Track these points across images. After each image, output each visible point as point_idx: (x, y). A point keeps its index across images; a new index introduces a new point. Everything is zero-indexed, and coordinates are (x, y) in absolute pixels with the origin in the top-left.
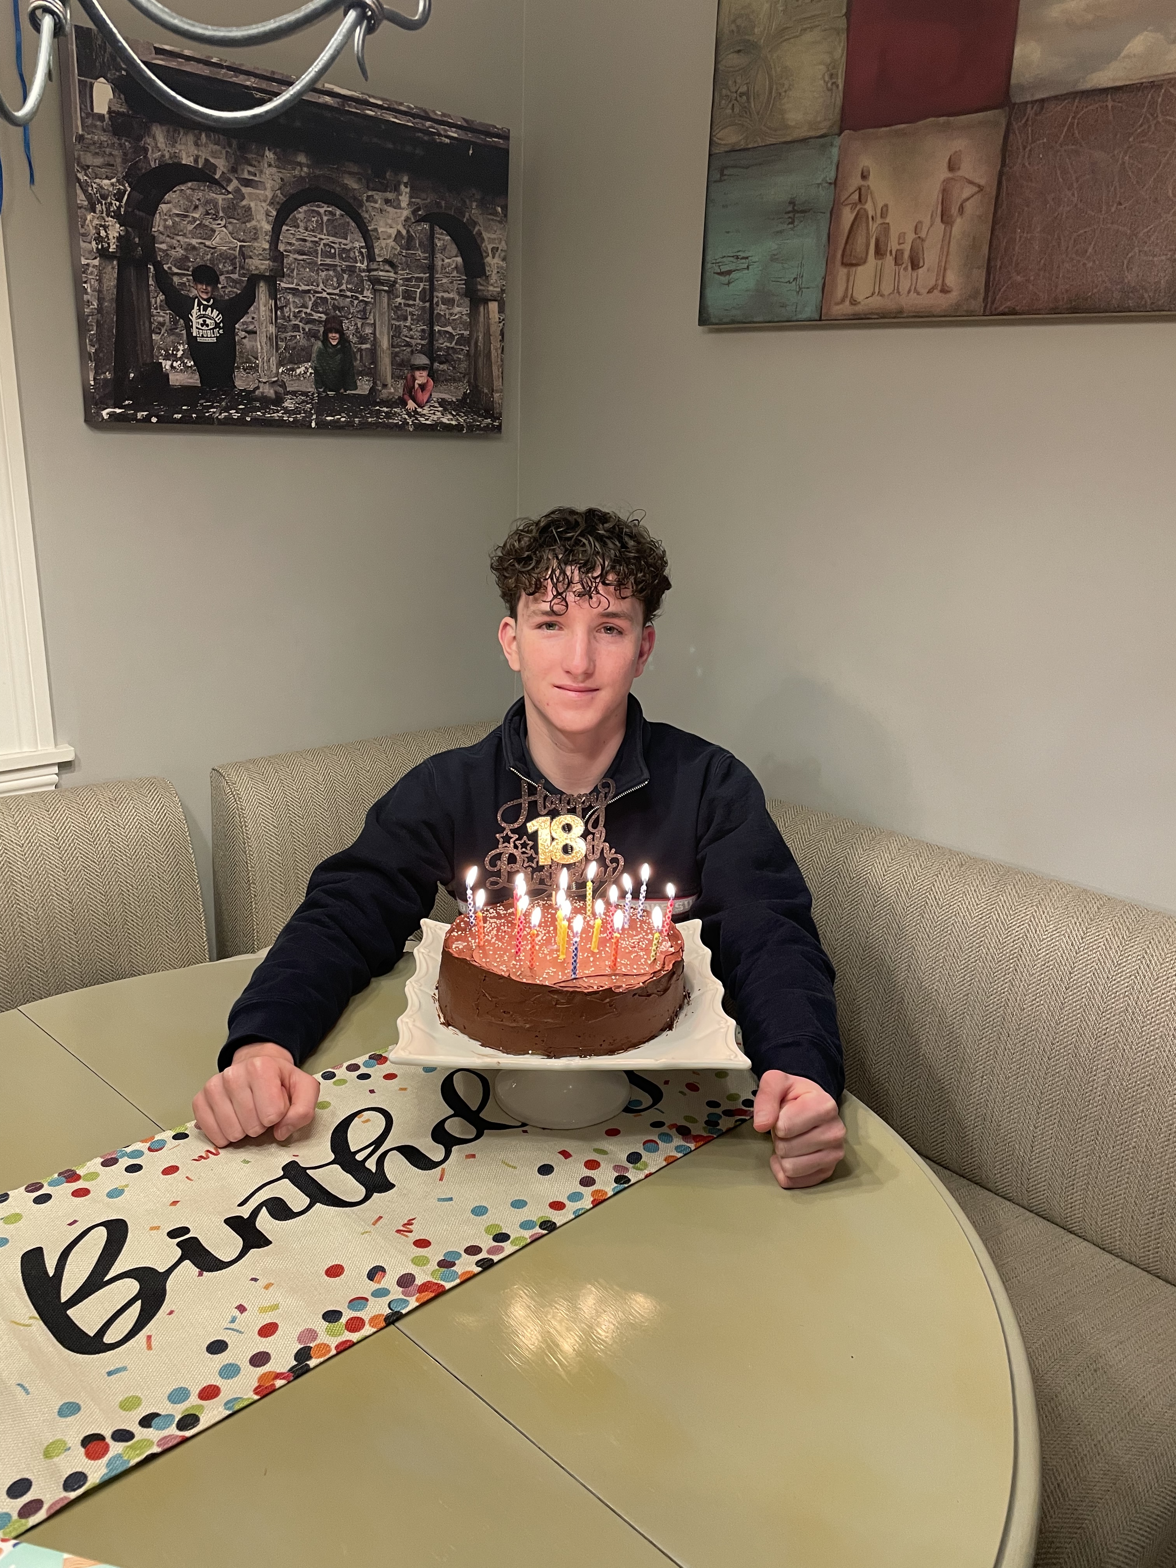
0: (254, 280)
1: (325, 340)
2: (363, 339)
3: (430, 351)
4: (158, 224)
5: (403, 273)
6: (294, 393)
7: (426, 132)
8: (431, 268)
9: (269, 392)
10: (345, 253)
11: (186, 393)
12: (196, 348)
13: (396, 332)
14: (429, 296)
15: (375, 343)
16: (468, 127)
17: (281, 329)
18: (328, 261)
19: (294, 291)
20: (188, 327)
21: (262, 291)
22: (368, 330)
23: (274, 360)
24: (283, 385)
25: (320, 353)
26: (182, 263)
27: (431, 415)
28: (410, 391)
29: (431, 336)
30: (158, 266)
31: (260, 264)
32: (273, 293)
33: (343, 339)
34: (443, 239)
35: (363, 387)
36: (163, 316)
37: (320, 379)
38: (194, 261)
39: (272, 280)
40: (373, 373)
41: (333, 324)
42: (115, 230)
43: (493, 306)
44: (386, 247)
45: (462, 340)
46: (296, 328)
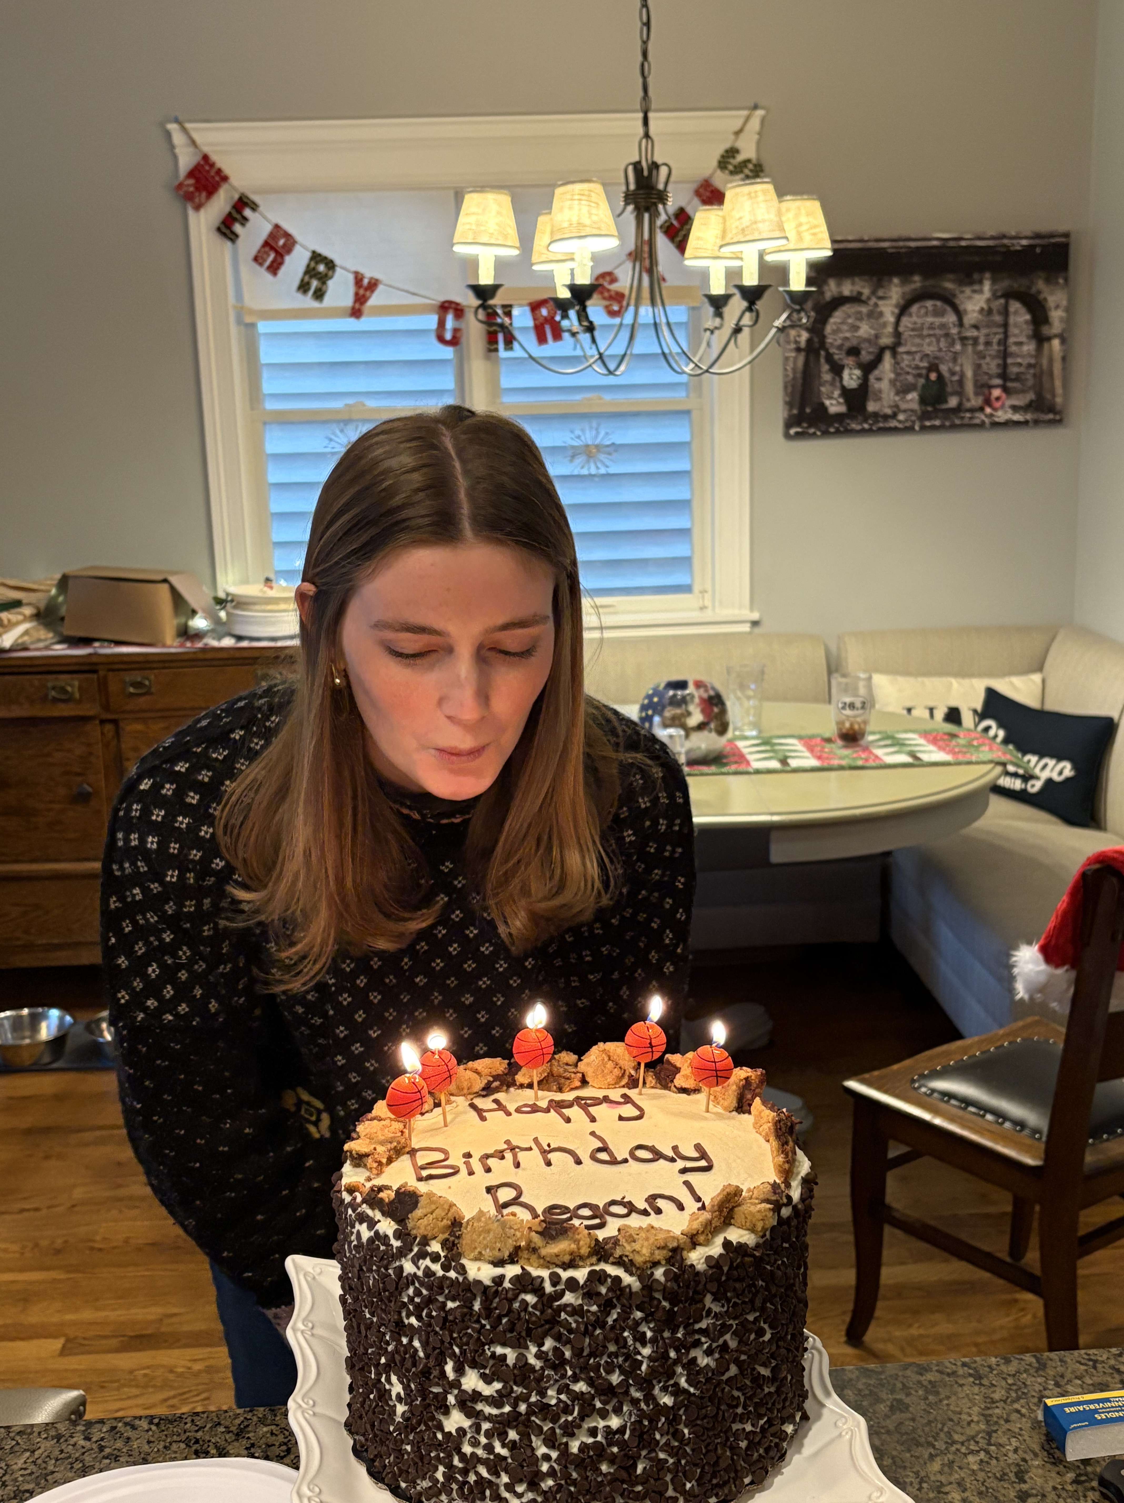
0: (882, 350)
1: (927, 378)
2: (953, 373)
4: (829, 329)
5: (984, 331)
6: (905, 411)
7: (1005, 246)
8: (1005, 325)
9: (889, 411)
10: (943, 326)
11: (839, 417)
12: (845, 392)
13: (978, 367)
14: (1004, 342)
15: (962, 375)
16: (1038, 236)
17: (898, 375)
18: (931, 332)
19: (908, 353)
20: (842, 381)
22: (958, 369)
23: (892, 394)
24: (897, 406)
25: (924, 386)
26: (840, 347)
28: (988, 402)
29: (1005, 366)
30: (827, 351)
31: (886, 340)
32: (894, 354)
33: (940, 375)
34: (1015, 306)
37: (923, 401)
38: (847, 345)
39: (893, 349)
40: (960, 393)
41: (933, 367)
42: (805, 336)
43: (1056, 343)
44: (969, 319)
45: (1030, 366)
46: (908, 373)
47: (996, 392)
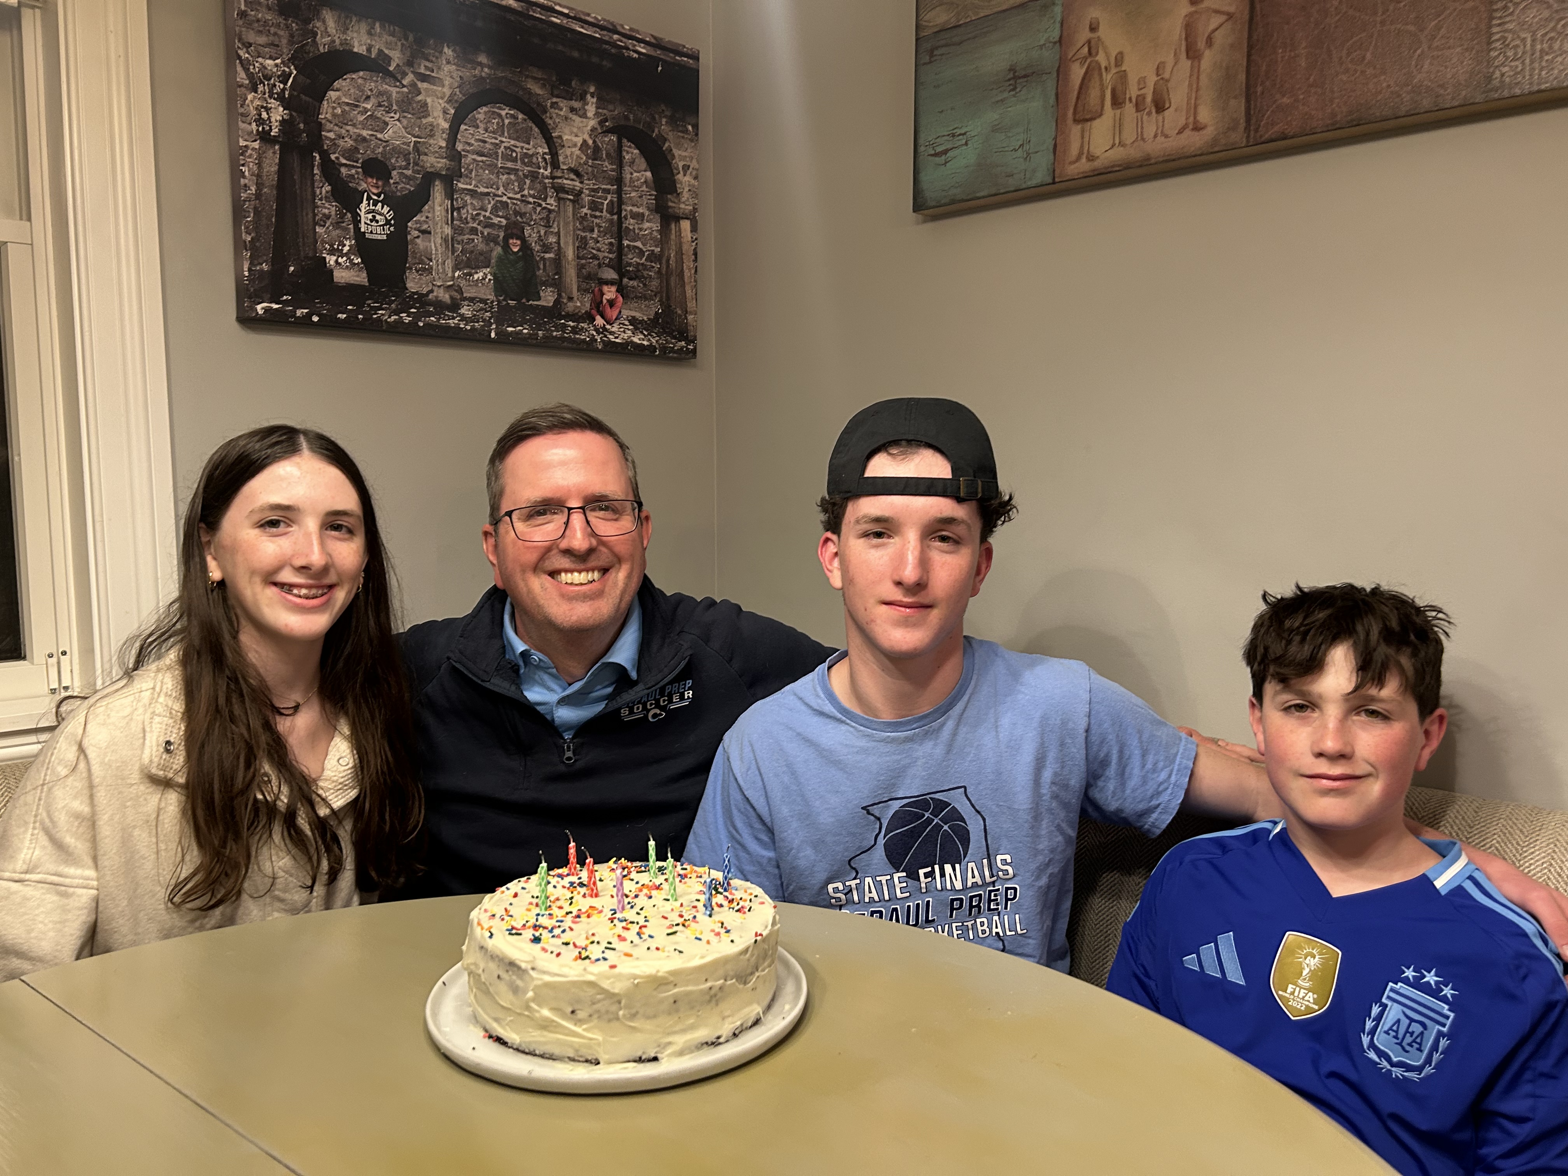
0: (430, 178)
1: (506, 247)
2: (546, 248)
3: (618, 265)
4: (326, 112)
5: (590, 184)
6: (472, 300)
7: (614, 45)
8: (619, 181)
9: (445, 297)
10: (527, 158)
11: (352, 291)
12: (363, 245)
13: (582, 244)
14: (617, 208)
15: (559, 253)
16: (657, 44)
17: (458, 231)
18: (509, 165)
19: (473, 193)
20: (356, 221)
21: (438, 192)
22: (552, 239)
23: (449, 263)
24: (460, 291)
25: (500, 259)
26: (350, 154)
27: (620, 333)
28: (598, 306)
29: (620, 250)
30: (325, 155)
31: (435, 162)
32: (450, 192)
33: (525, 246)
34: (631, 153)
35: (548, 298)
36: (329, 208)
37: (500, 286)
38: (364, 154)
39: (449, 179)
40: (558, 285)
41: (514, 230)
42: (278, 114)
43: (686, 225)
44: (571, 155)
45: (652, 257)
46: (474, 231)
47: (610, 293)
